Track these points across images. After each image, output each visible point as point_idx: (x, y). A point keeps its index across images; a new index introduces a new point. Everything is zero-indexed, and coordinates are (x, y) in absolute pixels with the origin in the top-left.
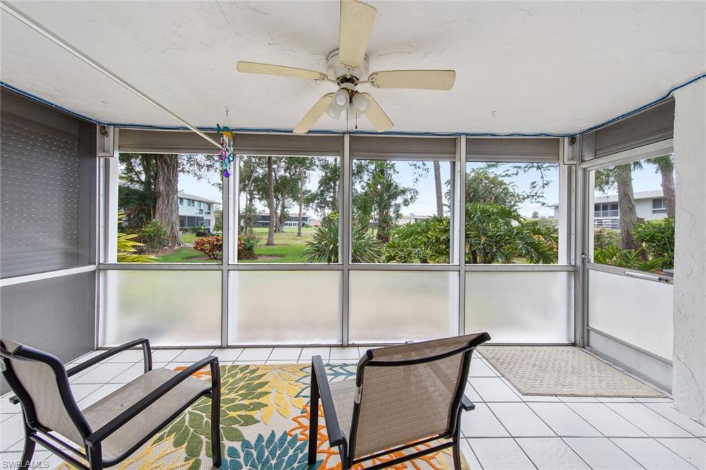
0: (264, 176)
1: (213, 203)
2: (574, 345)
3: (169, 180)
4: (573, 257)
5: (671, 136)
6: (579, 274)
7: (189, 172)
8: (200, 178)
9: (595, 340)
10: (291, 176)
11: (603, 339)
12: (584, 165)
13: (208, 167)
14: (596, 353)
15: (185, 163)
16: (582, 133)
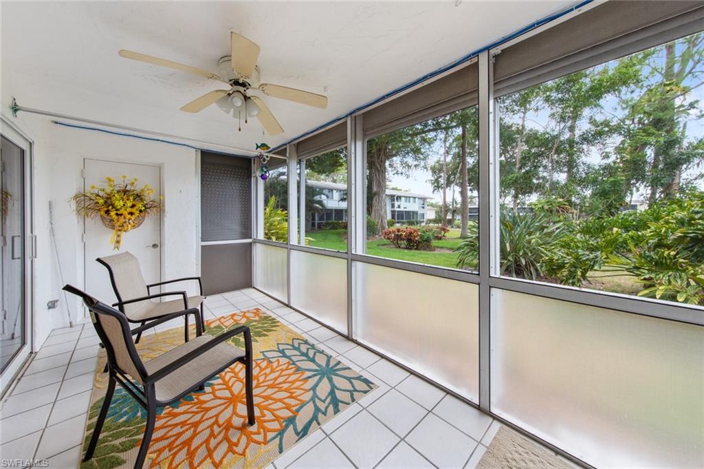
0: (474, 166)
1: (426, 199)
3: (379, 182)
7: (402, 174)
8: (408, 177)
10: (507, 160)
13: (416, 166)
15: (399, 166)
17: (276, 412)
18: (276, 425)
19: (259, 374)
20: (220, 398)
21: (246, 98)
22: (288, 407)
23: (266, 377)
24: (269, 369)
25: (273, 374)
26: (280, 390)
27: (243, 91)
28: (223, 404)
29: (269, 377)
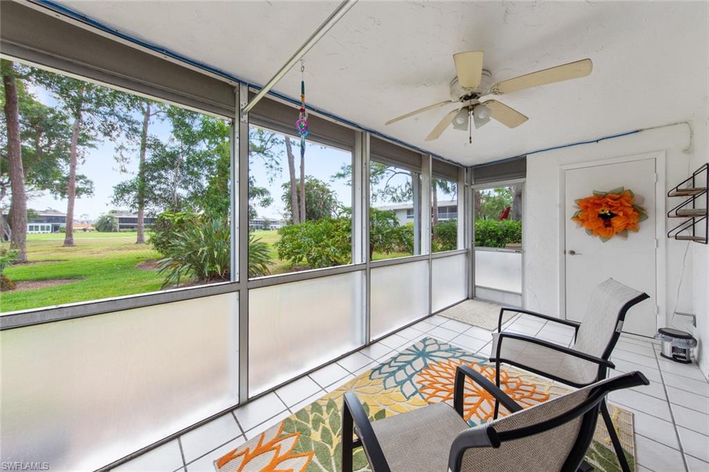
2: (468, 299)
4: (466, 244)
5: (524, 176)
6: (469, 255)
9: (479, 293)
11: (484, 291)
12: (472, 187)
14: (480, 300)
16: (471, 167)
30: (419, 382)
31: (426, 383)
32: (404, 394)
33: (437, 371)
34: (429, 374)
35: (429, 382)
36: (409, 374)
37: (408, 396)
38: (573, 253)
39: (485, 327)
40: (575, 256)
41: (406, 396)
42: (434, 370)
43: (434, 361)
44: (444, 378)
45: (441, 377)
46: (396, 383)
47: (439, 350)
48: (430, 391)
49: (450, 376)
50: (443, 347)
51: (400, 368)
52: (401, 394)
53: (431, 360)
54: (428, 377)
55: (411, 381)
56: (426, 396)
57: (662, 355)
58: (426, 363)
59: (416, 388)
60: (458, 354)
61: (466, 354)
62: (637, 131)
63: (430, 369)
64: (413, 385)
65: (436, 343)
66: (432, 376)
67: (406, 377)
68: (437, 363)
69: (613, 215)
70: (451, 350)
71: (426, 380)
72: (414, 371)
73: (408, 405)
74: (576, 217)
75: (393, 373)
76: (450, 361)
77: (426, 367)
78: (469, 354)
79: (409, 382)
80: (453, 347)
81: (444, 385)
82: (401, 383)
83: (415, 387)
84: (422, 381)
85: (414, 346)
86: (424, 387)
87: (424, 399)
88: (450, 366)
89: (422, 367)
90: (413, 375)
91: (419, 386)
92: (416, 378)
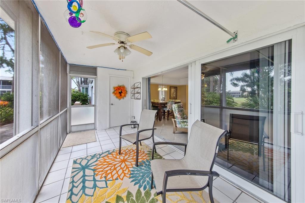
2: (67, 134)
5: (96, 75)
6: (68, 110)
9: (73, 129)
11: (76, 127)
12: (70, 75)
14: (74, 132)
17: (112, 156)
18: (113, 153)
19: (113, 171)
20: (129, 162)
21: (125, 48)
22: (108, 157)
23: (111, 168)
24: (108, 172)
25: (107, 170)
26: (108, 162)
27: (124, 46)
28: (128, 160)
29: (109, 168)
30: (101, 178)
31: (104, 175)
32: (103, 188)
33: (100, 168)
34: (100, 171)
35: (105, 174)
36: (92, 179)
37: (106, 186)
38: (112, 104)
39: (92, 141)
40: (113, 105)
41: (105, 187)
42: (99, 169)
43: (94, 166)
44: (107, 167)
45: (105, 168)
46: (93, 188)
47: (89, 161)
48: (110, 176)
49: (107, 165)
50: (89, 158)
51: (84, 182)
52: (102, 189)
53: (92, 166)
54: (101, 173)
55: (97, 181)
56: (111, 179)
57: (132, 128)
58: (92, 170)
59: (104, 181)
60: (98, 156)
61: (100, 154)
62: (126, 70)
63: (97, 170)
64: (101, 181)
65: (83, 159)
66: (102, 171)
67: (93, 182)
68: (96, 165)
69: (122, 92)
70: (93, 157)
71: (102, 174)
72: (93, 176)
73: (111, 189)
74: (114, 93)
75: (84, 187)
76: (99, 161)
77: (94, 170)
78: (101, 153)
79: (97, 182)
80: (92, 156)
81: (110, 169)
82: (95, 186)
83: (102, 181)
84: (101, 176)
85: (73, 168)
86: (105, 177)
87: (112, 180)
88: (102, 162)
89: (93, 172)
90: (94, 178)
91: (104, 179)
92: (98, 178)
